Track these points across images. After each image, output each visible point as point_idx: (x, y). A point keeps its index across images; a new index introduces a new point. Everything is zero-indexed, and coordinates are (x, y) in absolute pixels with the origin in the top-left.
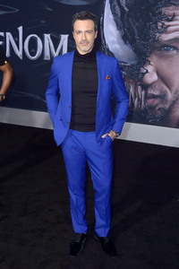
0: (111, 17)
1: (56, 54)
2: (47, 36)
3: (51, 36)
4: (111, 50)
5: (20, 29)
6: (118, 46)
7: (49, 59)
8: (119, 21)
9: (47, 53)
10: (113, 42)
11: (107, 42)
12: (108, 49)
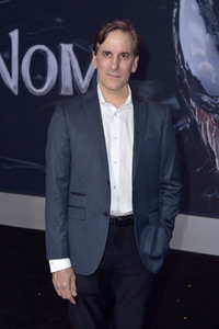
0: (195, 7)
1: (84, 84)
2: (67, 49)
3: (75, 49)
4: (194, 73)
5: (14, 35)
6: (209, 66)
7: (71, 92)
8: (210, 15)
9: (67, 83)
10: (199, 58)
11: (186, 58)
12: (189, 72)
